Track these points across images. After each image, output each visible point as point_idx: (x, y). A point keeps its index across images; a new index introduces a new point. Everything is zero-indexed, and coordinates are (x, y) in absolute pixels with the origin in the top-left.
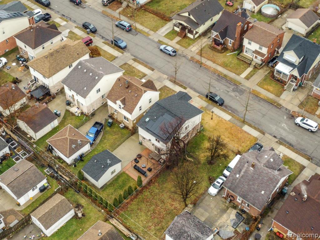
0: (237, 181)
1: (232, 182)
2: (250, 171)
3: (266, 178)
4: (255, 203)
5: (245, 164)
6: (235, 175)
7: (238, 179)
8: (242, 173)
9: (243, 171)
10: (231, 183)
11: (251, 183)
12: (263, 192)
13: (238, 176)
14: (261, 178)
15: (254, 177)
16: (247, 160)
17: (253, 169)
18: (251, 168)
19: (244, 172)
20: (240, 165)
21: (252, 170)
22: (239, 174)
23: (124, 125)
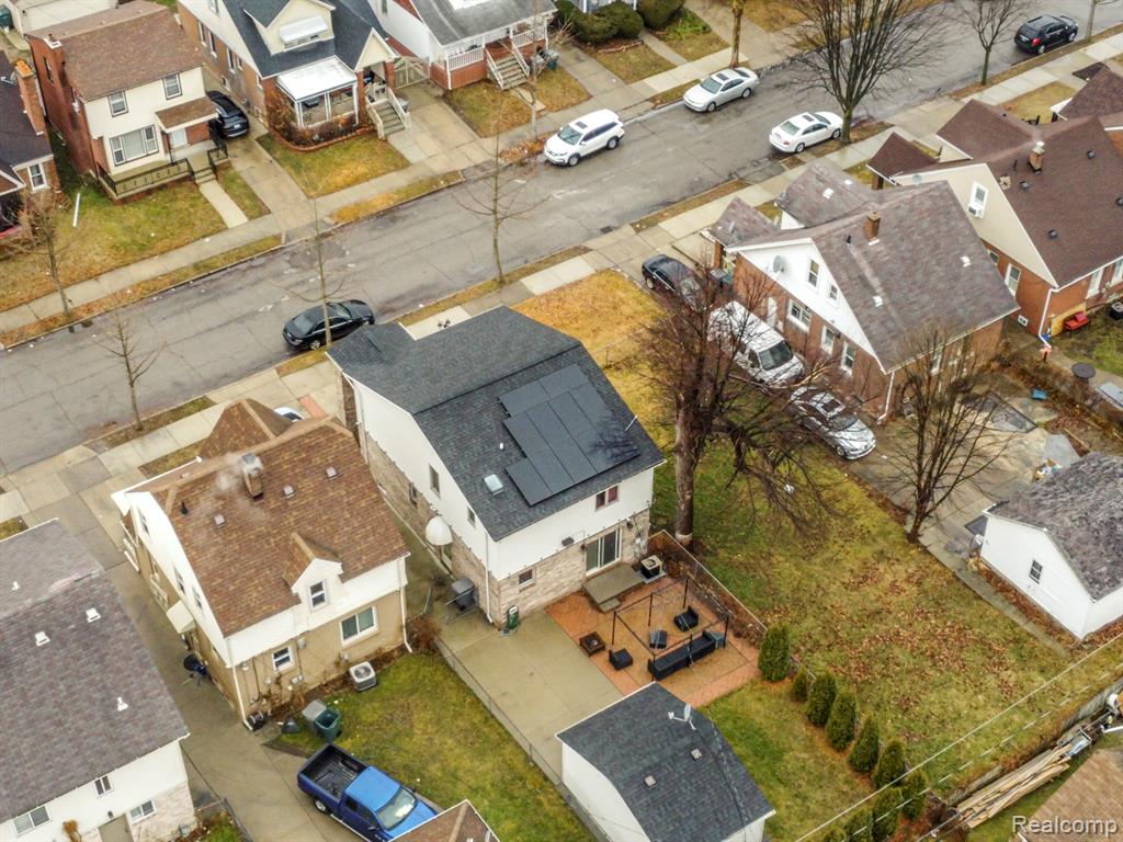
0: (894, 314)
1: (889, 333)
2: (879, 253)
3: (925, 224)
4: (988, 305)
5: (847, 254)
6: (870, 307)
7: (890, 307)
8: (875, 282)
9: (868, 273)
10: (892, 338)
11: (919, 277)
12: (966, 260)
13: (878, 300)
14: (915, 237)
15: (907, 255)
16: (839, 236)
17: (877, 241)
18: (870, 244)
19: (876, 273)
20: (846, 269)
21: (877, 244)
22: (876, 294)
23: (367, 664)
